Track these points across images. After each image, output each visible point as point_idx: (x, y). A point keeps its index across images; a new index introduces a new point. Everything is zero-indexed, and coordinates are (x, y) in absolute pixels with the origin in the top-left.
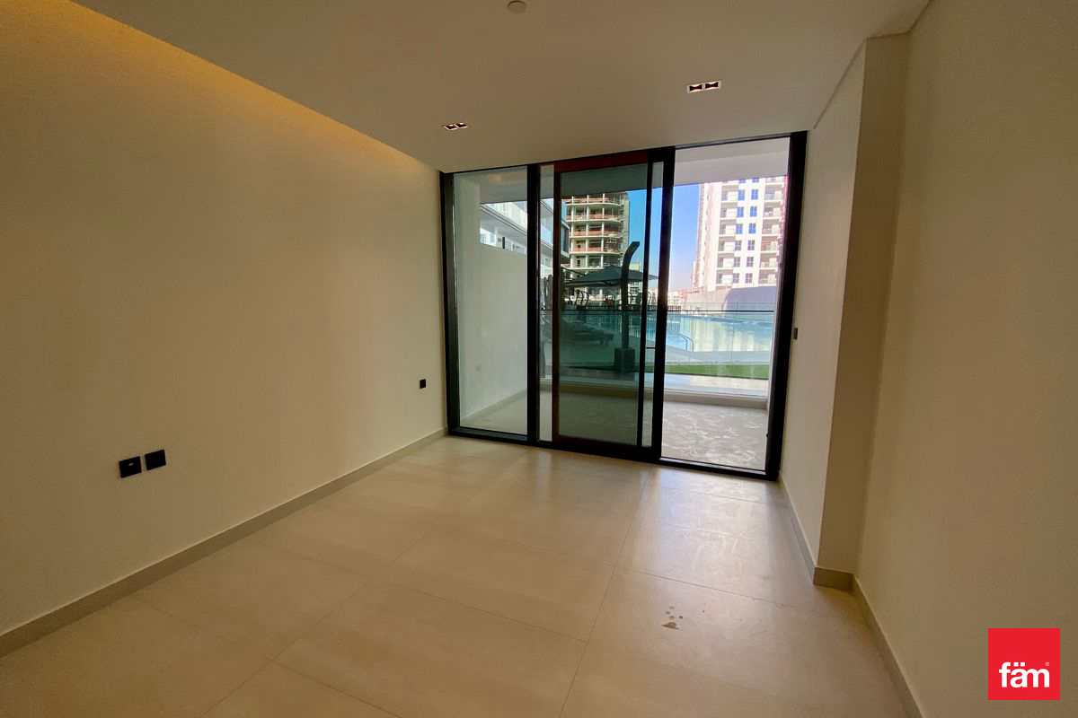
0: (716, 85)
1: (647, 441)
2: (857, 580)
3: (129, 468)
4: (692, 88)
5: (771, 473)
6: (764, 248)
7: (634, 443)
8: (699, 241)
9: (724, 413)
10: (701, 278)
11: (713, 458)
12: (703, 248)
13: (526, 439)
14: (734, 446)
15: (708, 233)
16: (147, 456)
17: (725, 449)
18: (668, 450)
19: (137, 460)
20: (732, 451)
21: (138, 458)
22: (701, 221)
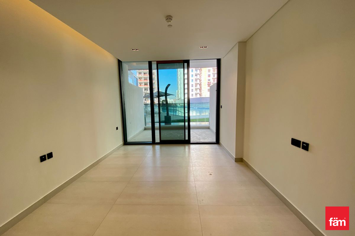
0: (206, 47)
1: (187, 138)
2: (244, 159)
3: (43, 159)
4: (201, 47)
5: (218, 142)
6: (196, 86)
7: (184, 139)
8: (178, 84)
9: (200, 130)
10: (179, 95)
11: (202, 141)
12: (179, 86)
13: (151, 143)
14: (206, 138)
15: (180, 82)
16: (48, 154)
17: (204, 139)
18: (192, 140)
19: (45, 156)
20: (206, 139)
21: (45, 155)
22: (178, 78)
